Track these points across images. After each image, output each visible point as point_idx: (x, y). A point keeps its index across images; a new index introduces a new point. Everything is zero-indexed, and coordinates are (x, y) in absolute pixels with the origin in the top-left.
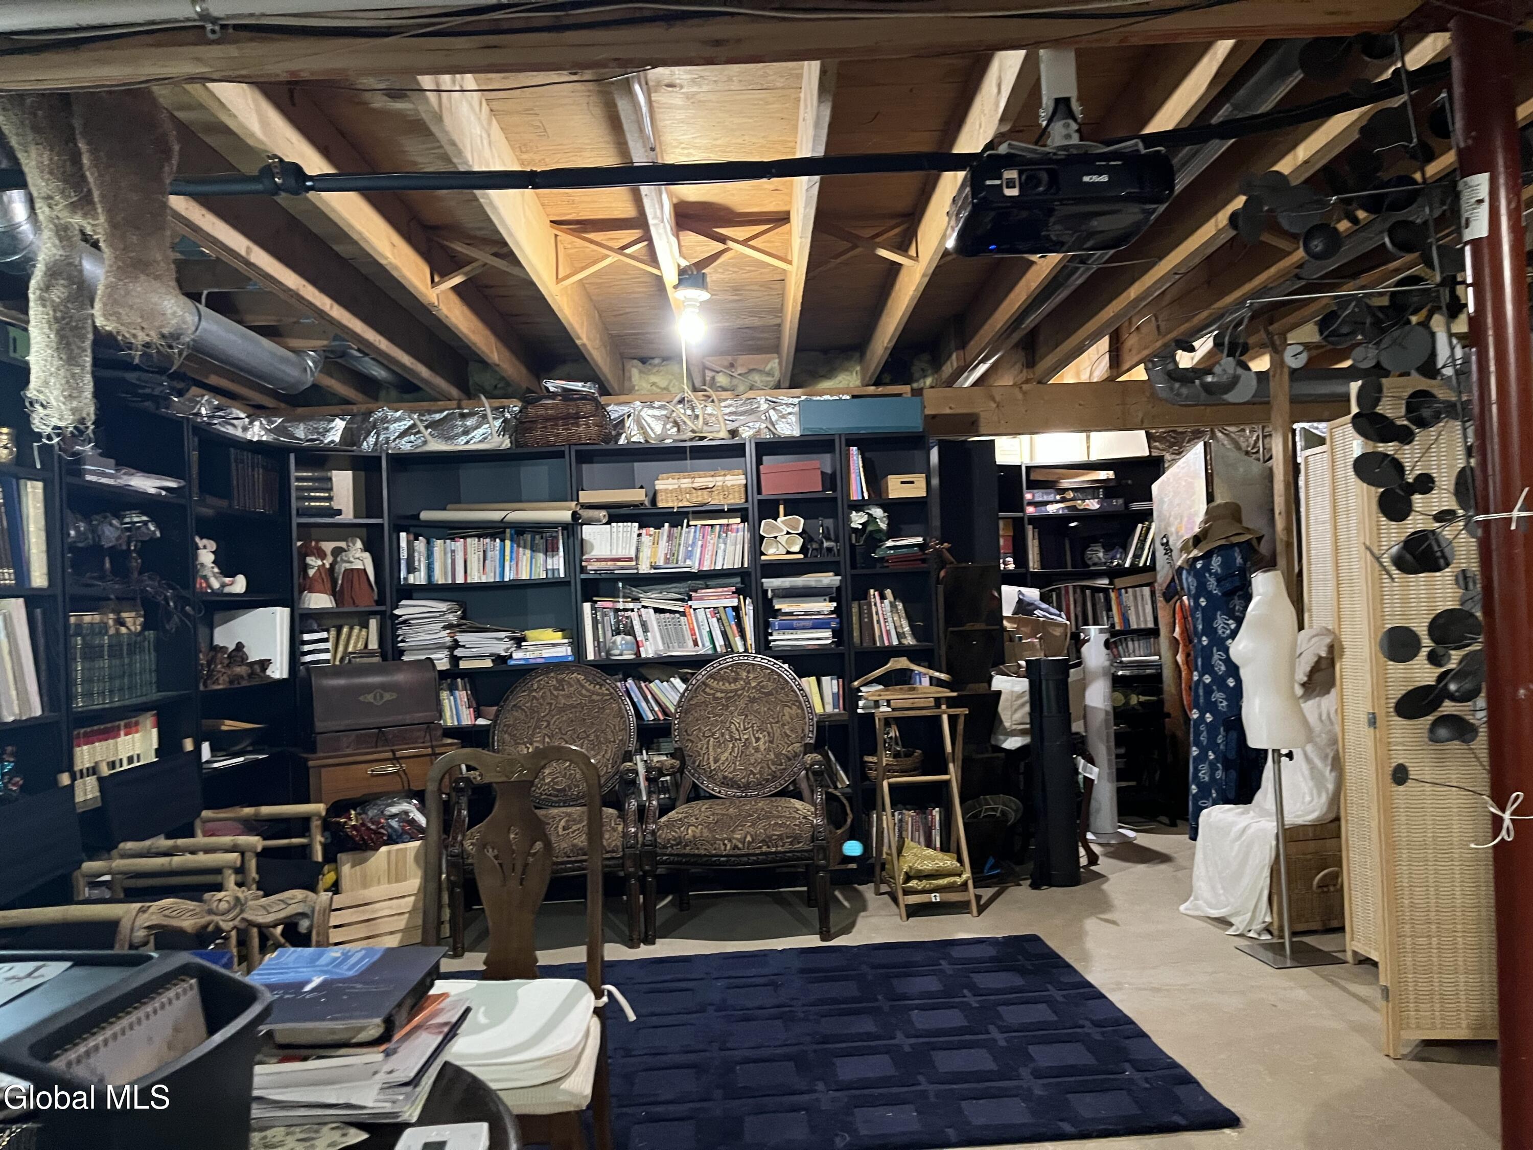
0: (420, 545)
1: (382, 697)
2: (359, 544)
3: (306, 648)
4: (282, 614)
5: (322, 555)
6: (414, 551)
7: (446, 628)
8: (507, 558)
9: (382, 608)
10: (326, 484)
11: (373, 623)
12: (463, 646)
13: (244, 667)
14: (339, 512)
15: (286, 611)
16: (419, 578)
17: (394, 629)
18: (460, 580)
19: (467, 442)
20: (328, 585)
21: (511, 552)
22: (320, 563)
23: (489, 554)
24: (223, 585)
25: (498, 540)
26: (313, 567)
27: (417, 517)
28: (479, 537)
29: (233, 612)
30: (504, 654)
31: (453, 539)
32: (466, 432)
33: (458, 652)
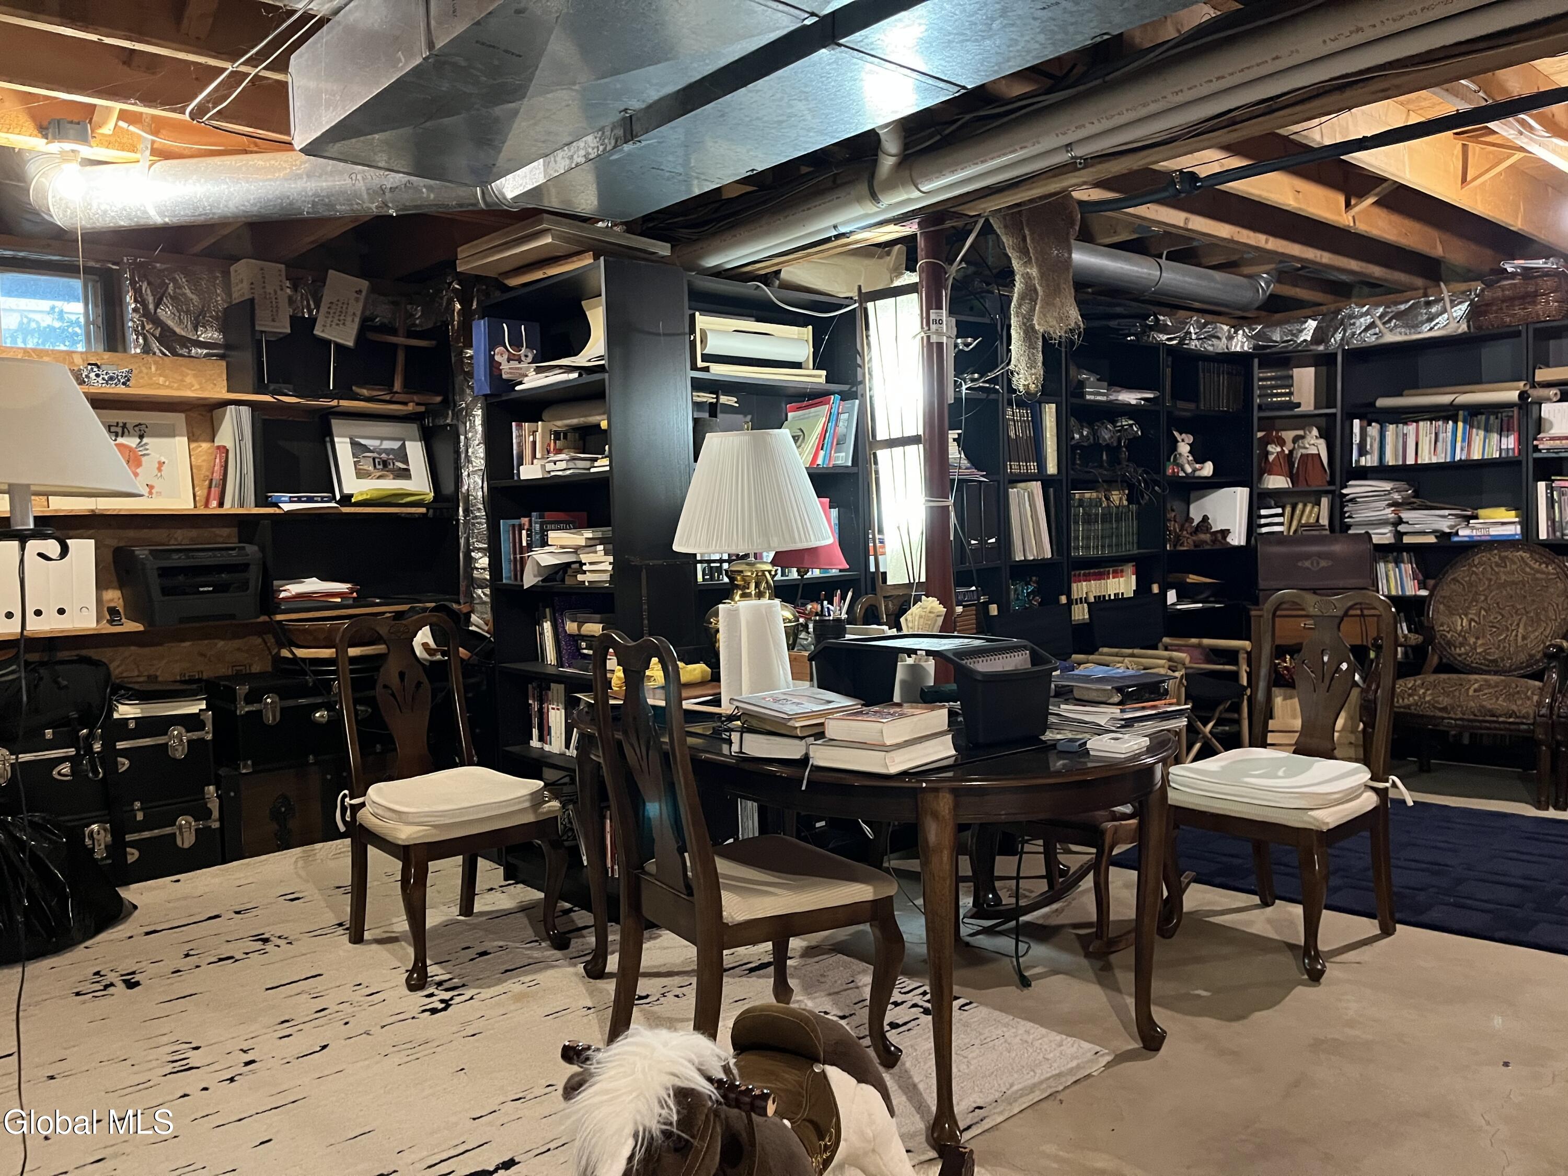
0: (1373, 430)
1: (1318, 563)
2: (1315, 432)
3: (1263, 521)
4: (1241, 494)
5: (1282, 443)
6: (1366, 436)
7: (1390, 505)
8: (1459, 439)
9: (1332, 488)
10: (1288, 382)
11: (1325, 501)
12: (1407, 523)
13: (1208, 535)
14: (1298, 405)
15: (1246, 491)
16: (1369, 461)
17: (1342, 506)
18: (1410, 461)
19: (1431, 329)
20: (1286, 469)
21: (1464, 433)
22: (1279, 449)
23: (1441, 436)
24: (1195, 470)
25: (1450, 422)
26: (1273, 453)
27: (1373, 404)
28: (1431, 420)
29: (1204, 491)
30: (1448, 530)
31: (1405, 423)
32: (1430, 320)
33: (1402, 528)
